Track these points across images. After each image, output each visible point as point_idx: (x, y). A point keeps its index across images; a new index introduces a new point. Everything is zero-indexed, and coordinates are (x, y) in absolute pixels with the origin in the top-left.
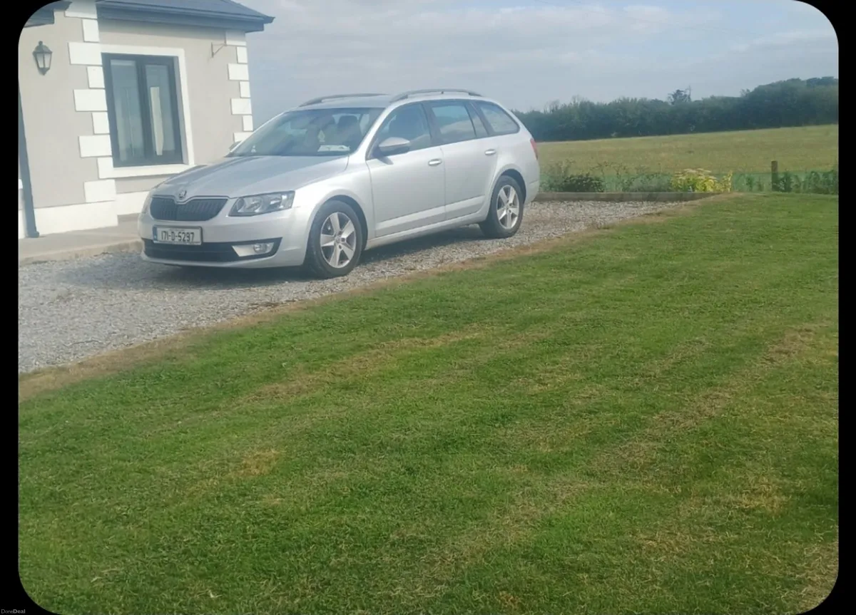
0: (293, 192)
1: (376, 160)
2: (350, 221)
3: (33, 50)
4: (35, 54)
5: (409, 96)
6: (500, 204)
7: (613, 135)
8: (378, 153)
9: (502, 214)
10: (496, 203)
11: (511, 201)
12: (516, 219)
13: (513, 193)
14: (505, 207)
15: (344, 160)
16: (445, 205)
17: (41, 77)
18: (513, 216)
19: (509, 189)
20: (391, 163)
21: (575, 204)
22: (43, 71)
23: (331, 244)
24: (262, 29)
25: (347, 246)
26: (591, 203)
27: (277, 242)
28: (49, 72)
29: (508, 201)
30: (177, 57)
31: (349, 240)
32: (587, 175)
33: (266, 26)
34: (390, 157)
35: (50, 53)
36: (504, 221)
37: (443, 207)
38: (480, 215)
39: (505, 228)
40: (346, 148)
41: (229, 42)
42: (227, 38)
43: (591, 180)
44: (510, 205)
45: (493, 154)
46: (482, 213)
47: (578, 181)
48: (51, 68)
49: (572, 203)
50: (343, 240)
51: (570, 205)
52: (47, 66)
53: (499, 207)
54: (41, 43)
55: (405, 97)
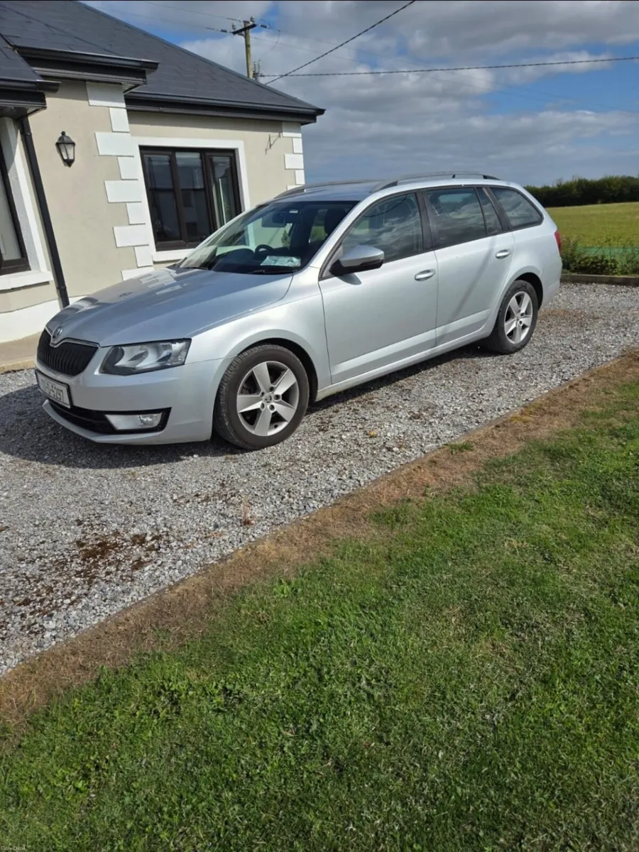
0: (189, 340)
1: (336, 279)
2: (289, 370)
3: (57, 141)
4: (58, 144)
5: (399, 182)
6: (510, 315)
7: (599, 202)
8: (340, 270)
9: (510, 326)
10: (505, 314)
11: (523, 311)
12: (527, 330)
13: (527, 299)
14: (515, 319)
15: (283, 283)
16: (435, 328)
17: (67, 167)
18: (524, 327)
19: (523, 295)
20: (360, 283)
21: (588, 287)
22: (69, 163)
23: (257, 406)
24: (315, 120)
25: (284, 405)
26: (604, 286)
27: (166, 412)
28: (74, 165)
29: (519, 311)
30: (237, 149)
31: (287, 397)
32: (603, 257)
33: (318, 118)
34: (357, 274)
35: (73, 144)
36: (511, 334)
37: (434, 330)
38: (483, 333)
39: (513, 342)
40: (296, 262)
41: (285, 134)
42: (283, 129)
43: (607, 262)
44: (522, 315)
45: (505, 256)
46: (484, 330)
47: (593, 263)
48: (76, 159)
49: (584, 286)
50: (277, 397)
51: (583, 289)
52: (71, 158)
53: (507, 319)
54: (63, 133)
55: (394, 184)
